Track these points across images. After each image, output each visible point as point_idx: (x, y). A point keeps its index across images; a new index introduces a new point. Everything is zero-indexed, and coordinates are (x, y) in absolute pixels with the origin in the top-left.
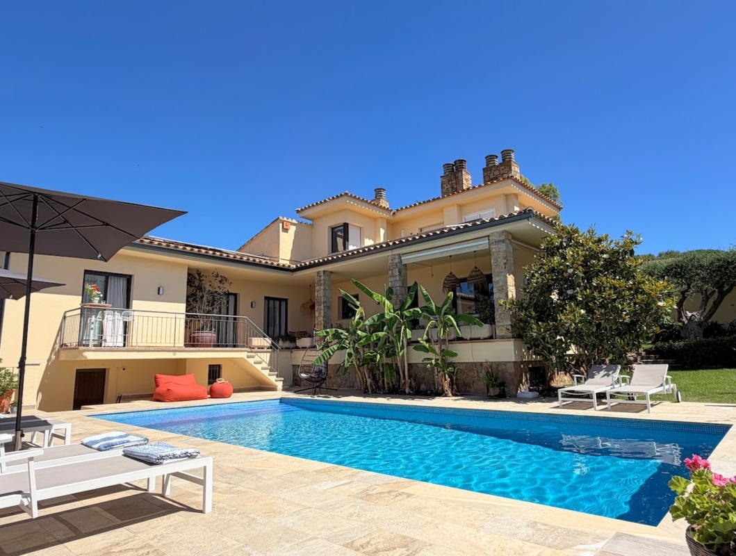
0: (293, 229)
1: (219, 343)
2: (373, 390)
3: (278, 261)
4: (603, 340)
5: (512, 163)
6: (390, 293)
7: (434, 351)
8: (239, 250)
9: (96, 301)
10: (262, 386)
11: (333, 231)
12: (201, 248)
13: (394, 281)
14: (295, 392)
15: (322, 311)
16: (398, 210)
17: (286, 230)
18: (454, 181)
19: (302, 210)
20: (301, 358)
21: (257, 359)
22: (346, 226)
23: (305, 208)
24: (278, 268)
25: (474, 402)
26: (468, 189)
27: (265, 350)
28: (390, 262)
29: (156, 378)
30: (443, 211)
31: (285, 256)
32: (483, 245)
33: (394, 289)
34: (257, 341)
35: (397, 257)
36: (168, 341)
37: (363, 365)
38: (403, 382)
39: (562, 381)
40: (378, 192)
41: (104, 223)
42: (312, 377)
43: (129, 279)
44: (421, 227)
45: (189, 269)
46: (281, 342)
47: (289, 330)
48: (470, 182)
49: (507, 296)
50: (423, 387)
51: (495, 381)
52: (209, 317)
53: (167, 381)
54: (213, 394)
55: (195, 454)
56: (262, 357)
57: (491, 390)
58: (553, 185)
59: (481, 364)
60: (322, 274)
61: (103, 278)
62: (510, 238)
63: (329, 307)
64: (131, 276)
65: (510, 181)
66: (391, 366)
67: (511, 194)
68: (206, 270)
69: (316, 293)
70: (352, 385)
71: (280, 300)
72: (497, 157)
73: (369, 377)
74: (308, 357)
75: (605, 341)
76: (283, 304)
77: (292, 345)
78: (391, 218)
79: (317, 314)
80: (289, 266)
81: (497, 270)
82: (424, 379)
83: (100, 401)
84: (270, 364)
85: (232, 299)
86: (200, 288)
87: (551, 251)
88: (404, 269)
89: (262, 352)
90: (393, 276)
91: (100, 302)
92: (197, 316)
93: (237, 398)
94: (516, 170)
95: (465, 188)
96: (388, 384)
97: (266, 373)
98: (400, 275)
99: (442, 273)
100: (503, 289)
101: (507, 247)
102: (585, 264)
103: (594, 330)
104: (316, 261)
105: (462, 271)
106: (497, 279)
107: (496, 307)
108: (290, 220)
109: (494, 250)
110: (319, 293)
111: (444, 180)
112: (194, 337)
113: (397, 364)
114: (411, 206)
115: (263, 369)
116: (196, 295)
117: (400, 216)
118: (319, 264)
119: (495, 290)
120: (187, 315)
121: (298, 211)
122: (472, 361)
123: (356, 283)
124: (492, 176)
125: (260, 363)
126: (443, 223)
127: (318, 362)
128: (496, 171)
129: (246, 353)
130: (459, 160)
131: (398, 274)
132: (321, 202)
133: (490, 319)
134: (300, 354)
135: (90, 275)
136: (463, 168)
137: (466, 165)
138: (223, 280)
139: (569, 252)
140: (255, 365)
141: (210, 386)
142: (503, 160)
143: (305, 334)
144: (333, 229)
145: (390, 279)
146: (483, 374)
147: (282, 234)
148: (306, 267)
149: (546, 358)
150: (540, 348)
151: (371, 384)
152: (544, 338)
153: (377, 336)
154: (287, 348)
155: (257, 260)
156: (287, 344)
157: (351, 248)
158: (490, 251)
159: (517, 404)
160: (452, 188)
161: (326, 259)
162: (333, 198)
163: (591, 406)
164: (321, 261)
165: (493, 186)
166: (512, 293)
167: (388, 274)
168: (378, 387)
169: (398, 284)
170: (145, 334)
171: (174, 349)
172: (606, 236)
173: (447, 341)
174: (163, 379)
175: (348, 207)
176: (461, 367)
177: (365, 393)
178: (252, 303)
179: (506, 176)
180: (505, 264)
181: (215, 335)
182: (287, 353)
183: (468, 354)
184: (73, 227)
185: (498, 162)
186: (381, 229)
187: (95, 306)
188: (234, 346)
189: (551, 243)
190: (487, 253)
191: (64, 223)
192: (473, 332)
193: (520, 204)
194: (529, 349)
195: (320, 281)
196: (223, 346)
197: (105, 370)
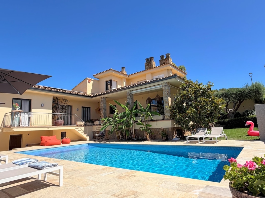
0: (92, 82)
1: (65, 124)
2: (122, 139)
3: (87, 94)
4: (201, 119)
5: (170, 58)
6: (127, 105)
7: (143, 125)
8: (72, 90)
9: (17, 109)
10: (81, 139)
11: (107, 83)
12: (58, 89)
13: (129, 100)
14: (94, 141)
15: (103, 112)
16: (130, 75)
17: (89, 82)
18: (149, 65)
19: (95, 75)
20: (95, 128)
21: (79, 129)
22: (111, 81)
23: (96, 74)
24: (87, 96)
25: (158, 142)
26: (154, 67)
27: (82, 126)
28: (127, 93)
29: (41, 137)
30: (146, 75)
31: (89, 92)
32: (160, 87)
33: (129, 103)
34: (79, 123)
35: (130, 92)
36: (45, 124)
37: (118, 130)
38: (133, 136)
39: (188, 134)
40: (123, 68)
41: (20, 80)
42: (100, 135)
43: (30, 101)
44: (138, 81)
45: (53, 97)
46: (88, 123)
47: (91, 119)
48: (155, 65)
49: (168, 105)
50: (140, 137)
51: (165, 134)
52: (61, 114)
53: (46, 139)
54: (63, 143)
55: (56, 165)
56: (81, 129)
57: (163, 138)
58: (184, 66)
59: (160, 129)
60: (103, 98)
61: (20, 101)
62: (169, 84)
63: (105, 110)
64: (31, 100)
65: (169, 64)
66: (128, 130)
67: (169, 69)
68: (59, 97)
69: (101, 105)
70: (114, 138)
71: (88, 108)
72: (164, 56)
73: (120, 135)
74: (98, 128)
75: (202, 120)
76: (89, 109)
77: (92, 124)
78: (127, 78)
79: (101, 112)
80: (91, 95)
81: (165, 96)
82: (140, 134)
83: (19, 147)
84: (84, 131)
85: (69, 108)
86: (57, 104)
87: (183, 89)
88: (132, 96)
89: (81, 127)
90: (128, 98)
91: (19, 110)
92: (56, 114)
93: (72, 144)
94: (171, 61)
95: (153, 67)
96: (127, 137)
97: (83, 134)
98: (131, 98)
99: (146, 97)
100: (167, 102)
101: (168, 87)
102: (195, 93)
103: (198, 116)
104: (101, 93)
105: (153, 96)
106: (165, 99)
107: (165, 109)
108: (91, 79)
109: (164, 89)
110: (102, 105)
111: (146, 64)
112: (55, 122)
113: (130, 130)
114: (134, 74)
115: (82, 133)
116: (56, 107)
117: (131, 77)
118: (102, 95)
119: (164, 103)
120: (53, 114)
121: (94, 76)
122: (157, 128)
123: (115, 101)
124: (163, 63)
125: (81, 131)
126: (146, 79)
127: (102, 130)
128: (164, 61)
129: (75, 127)
130: (151, 57)
131: (130, 98)
132: (102, 72)
133: (162, 113)
134: (96, 127)
135: (15, 100)
136: (152, 60)
137: (154, 59)
138: (66, 101)
139: (189, 89)
140: (79, 132)
141: (62, 140)
142: (166, 57)
143: (97, 120)
144: (106, 82)
145: (127, 100)
146: (160, 132)
147: (88, 84)
148: (97, 96)
149: (182, 126)
150: (180, 122)
151: (121, 137)
152: (181, 119)
153: (123, 120)
154: (90, 125)
155: (79, 93)
156: (91, 124)
157: (113, 88)
158: (162, 89)
159: (173, 142)
160: (149, 67)
161: (104, 93)
162: (106, 71)
163: (197, 142)
164: (102, 93)
165: (163, 66)
166: (170, 103)
167: (127, 97)
168: (124, 138)
169: (130, 101)
170: (37, 121)
171: (48, 126)
172: (202, 84)
173: (148, 121)
174: (44, 137)
175: (112, 74)
176: (153, 130)
177: (119, 140)
178: (77, 109)
179: (167, 63)
180: (168, 93)
181: (63, 121)
182: (91, 127)
183: (155, 125)
184: (8, 82)
185: (164, 58)
186: (124, 82)
187: (17, 111)
188: (71, 125)
189: (183, 86)
190: (161, 90)
191: (4, 80)
192: (157, 117)
193: (172, 72)
194: (176, 123)
195: (102, 100)
196: (66, 125)
197: (21, 135)
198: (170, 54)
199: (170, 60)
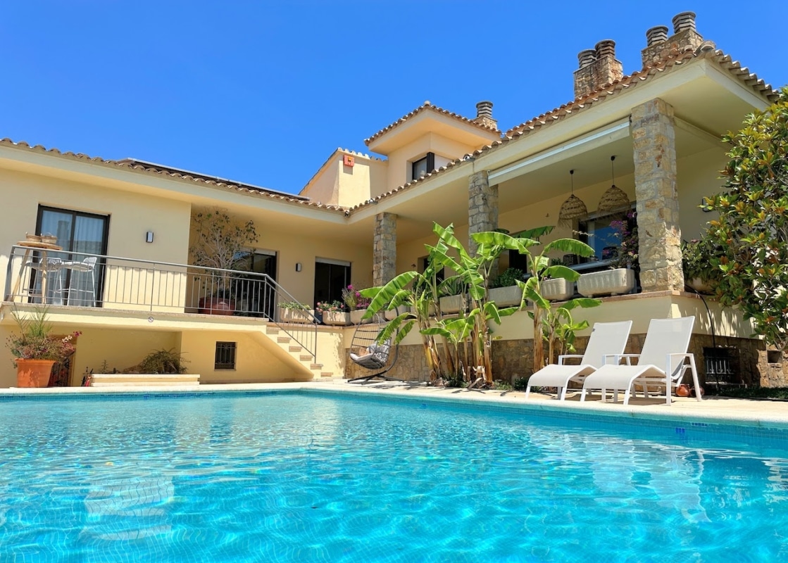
5: (691, 33)
18: (594, 76)
19: (372, 139)
22: (430, 158)
23: (376, 135)
26: (616, 82)
27: (306, 325)
28: (470, 185)
32: (620, 131)
40: (482, 108)
43: (106, 219)
45: (193, 211)
60: (382, 217)
62: (671, 114)
64: (108, 217)
69: (375, 245)
72: (666, 30)
81: (644, 171)
88: (491, 193)
90: (475, 206)
95: (610, 81)
97: (296, 355)
98: (485, 204)
101: (664, 128)
108: (354, 153)
111: (580, 77)
115: (291, 349)
121: (366, 142)
125: (287, 341)
129: (265, 326)
130: (603, 43)
131: (481, 202)
132: (395, 124)
135: (48, 213)
136: (608, 53)
142: (675, 32)
144: (414, 163)
145: (471, 212)
147: (342, 175)
154: (338, 325)
158: (633, 140)
160: (592, 86)
175: (433, 129)
178: (297, 265)
180: (660, 157)
185: (666, 37)
192: (597, 282)
195: (380, 227)
199: (692, 41)
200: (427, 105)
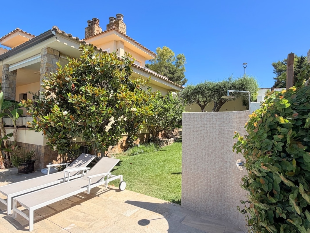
5: (120, 22)
18: (91, 31)
28: (3, 70)
32: (39, 58)
35: (6, 66)
62: (56, 54)
65: (114, 31)
67: (119, 41)
88: (12, 75)
90: (3, 80)
98: (7, 79)
109: (42, 62)
111: (87, 30)
130: (94, 19)
132: (7, 35)
136: (95, 23)
142: (117, 20)
169: (5, 86)
179: (116, 29)
198: (122, 16)
199: (120, 25)
200: (18, 30)
